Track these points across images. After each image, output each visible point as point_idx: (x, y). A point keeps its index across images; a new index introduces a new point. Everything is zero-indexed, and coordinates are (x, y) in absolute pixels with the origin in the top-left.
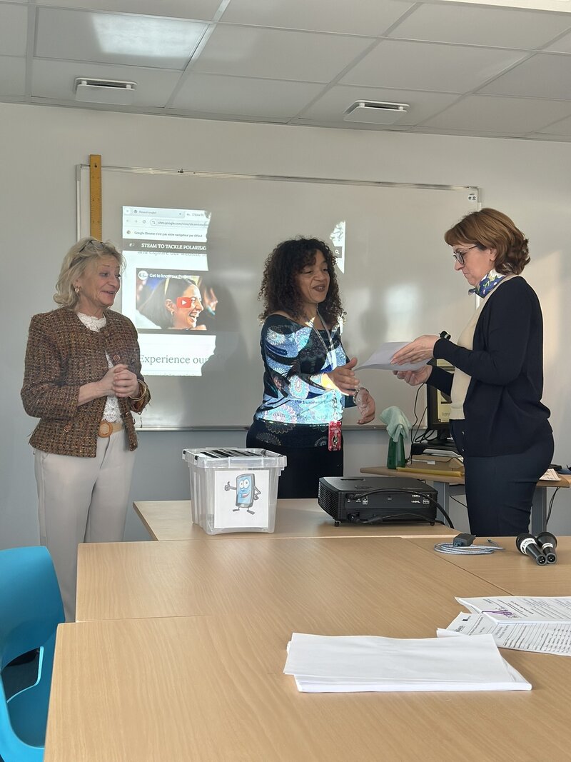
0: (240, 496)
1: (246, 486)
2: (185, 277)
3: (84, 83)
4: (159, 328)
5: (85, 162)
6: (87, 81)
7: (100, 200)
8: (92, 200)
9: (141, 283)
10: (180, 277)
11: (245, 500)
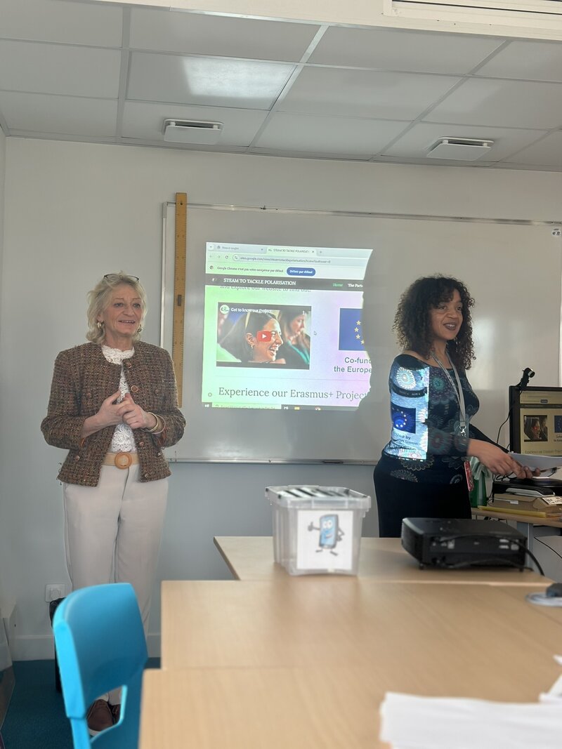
0: (323, 537)
1: (329, 526)
2: (266, 311)
3: (173, 124)
4: (239, 361)
5: (171, 199)
6: (176, 122)
7: (184, 236)
8: (177, 236)
9: (223, 318)
10: (260, 311)
11: (328, 541)
